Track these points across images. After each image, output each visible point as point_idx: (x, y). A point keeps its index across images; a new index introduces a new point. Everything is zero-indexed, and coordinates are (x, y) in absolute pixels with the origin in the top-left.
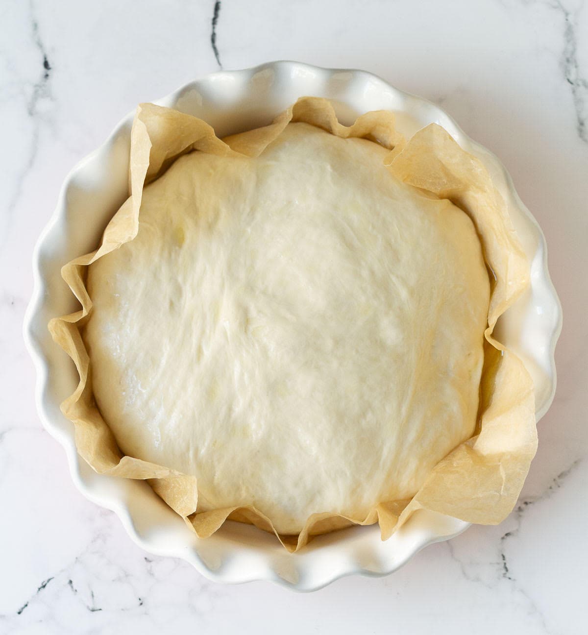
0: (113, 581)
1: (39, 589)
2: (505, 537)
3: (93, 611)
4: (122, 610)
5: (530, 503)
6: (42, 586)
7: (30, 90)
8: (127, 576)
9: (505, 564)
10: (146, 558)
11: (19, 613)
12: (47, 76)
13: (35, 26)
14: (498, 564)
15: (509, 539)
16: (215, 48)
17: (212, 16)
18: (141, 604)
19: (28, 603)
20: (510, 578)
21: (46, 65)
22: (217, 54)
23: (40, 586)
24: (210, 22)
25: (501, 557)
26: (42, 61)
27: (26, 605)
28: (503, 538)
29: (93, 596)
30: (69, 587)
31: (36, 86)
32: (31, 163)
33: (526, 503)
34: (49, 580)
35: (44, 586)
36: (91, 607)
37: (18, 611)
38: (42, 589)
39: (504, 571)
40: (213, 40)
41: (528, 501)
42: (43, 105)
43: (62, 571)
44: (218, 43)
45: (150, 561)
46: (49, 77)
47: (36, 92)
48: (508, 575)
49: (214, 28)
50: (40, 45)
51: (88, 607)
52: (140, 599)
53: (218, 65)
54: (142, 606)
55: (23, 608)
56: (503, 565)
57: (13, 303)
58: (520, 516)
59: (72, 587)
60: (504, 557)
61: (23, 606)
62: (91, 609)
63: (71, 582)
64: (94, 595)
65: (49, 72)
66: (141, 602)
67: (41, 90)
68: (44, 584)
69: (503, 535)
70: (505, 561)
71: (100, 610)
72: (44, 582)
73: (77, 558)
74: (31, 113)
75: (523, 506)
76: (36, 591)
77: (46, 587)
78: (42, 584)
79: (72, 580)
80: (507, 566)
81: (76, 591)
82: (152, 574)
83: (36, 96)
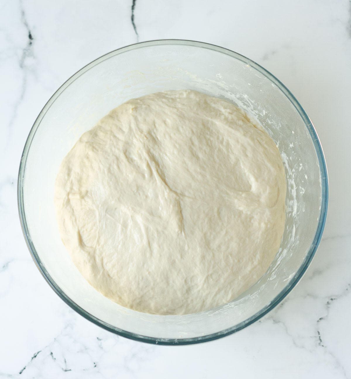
0: (78, 352)
1: (32, 358)
2: (320, 320)
3: (66, 371)
4: (84, 370)
5: (335, 299)
6: (34, 356)
7: (20, 52)
8: (86, 349)
9: (320, 337)
10: (98, 338)
11: (20, 373)
12: (31, 43)
13: (23, 13)
14: (315, 337)
15: (322, 321)
16: (133, 24)
17: (131, 4)
18: (95, 366)
19: (26, 367)
20: (323, 346)
21: (30, 37)
22: (135, 28)
23: (33, 356)
24: (131, 8)
25: (317, 334)
26: (28, 34)
27: (25, 368)
28: (318, 321)
29: (65, 362)
30: (51, 356)
31: (24, 50)
32: (22, 97)
33: (332, 299)
34: (38, 353)
35: (35, 357)
36: (64, 369)
37: (20, 372)
38: (34, 358)
39: (319, 342)
40: (132, 19)
41: (333, 298)
42: (29, 61)
43: (47, 347)
44: (135, 21)
45: (100, 340)
46: (33, 44)
47: (24, 53)
48: (322, 344)
49: (133, 12)
50: (26, 25)
51: (63, 369)
52: (94, 363)
53: (136, 34)
54: (96, 367)
55: (23, 370)
56: (319, 337)
57: (13, 183)
58: (328, 307)
59: (53, 357)
60: (319, 333)
61: (22, 369)
62: (64, 370)
63: (52, 353)
64: (67, 361)
65: (32, 41)
66: (95, 365)
67: (27, 52)
68: (35, 355)
69: (318, 319)
70: (319, 336)
71: (70, 370)
72: (35, 354)
73: (55, 339)
74: (22, 66)
75: (330, 301)
76: (31, 360)
77: (36, 357)
78: (34, 355)
79: (53, 352)
80: (321, 338)
81: (55, 359)
82: (102, 348)
83: (25, 56)
